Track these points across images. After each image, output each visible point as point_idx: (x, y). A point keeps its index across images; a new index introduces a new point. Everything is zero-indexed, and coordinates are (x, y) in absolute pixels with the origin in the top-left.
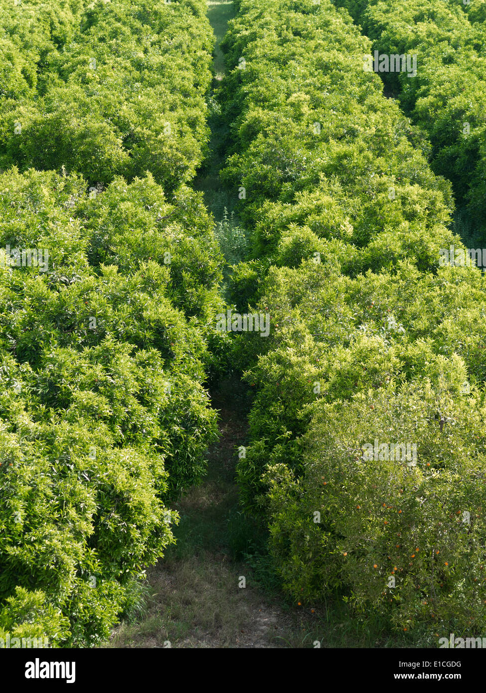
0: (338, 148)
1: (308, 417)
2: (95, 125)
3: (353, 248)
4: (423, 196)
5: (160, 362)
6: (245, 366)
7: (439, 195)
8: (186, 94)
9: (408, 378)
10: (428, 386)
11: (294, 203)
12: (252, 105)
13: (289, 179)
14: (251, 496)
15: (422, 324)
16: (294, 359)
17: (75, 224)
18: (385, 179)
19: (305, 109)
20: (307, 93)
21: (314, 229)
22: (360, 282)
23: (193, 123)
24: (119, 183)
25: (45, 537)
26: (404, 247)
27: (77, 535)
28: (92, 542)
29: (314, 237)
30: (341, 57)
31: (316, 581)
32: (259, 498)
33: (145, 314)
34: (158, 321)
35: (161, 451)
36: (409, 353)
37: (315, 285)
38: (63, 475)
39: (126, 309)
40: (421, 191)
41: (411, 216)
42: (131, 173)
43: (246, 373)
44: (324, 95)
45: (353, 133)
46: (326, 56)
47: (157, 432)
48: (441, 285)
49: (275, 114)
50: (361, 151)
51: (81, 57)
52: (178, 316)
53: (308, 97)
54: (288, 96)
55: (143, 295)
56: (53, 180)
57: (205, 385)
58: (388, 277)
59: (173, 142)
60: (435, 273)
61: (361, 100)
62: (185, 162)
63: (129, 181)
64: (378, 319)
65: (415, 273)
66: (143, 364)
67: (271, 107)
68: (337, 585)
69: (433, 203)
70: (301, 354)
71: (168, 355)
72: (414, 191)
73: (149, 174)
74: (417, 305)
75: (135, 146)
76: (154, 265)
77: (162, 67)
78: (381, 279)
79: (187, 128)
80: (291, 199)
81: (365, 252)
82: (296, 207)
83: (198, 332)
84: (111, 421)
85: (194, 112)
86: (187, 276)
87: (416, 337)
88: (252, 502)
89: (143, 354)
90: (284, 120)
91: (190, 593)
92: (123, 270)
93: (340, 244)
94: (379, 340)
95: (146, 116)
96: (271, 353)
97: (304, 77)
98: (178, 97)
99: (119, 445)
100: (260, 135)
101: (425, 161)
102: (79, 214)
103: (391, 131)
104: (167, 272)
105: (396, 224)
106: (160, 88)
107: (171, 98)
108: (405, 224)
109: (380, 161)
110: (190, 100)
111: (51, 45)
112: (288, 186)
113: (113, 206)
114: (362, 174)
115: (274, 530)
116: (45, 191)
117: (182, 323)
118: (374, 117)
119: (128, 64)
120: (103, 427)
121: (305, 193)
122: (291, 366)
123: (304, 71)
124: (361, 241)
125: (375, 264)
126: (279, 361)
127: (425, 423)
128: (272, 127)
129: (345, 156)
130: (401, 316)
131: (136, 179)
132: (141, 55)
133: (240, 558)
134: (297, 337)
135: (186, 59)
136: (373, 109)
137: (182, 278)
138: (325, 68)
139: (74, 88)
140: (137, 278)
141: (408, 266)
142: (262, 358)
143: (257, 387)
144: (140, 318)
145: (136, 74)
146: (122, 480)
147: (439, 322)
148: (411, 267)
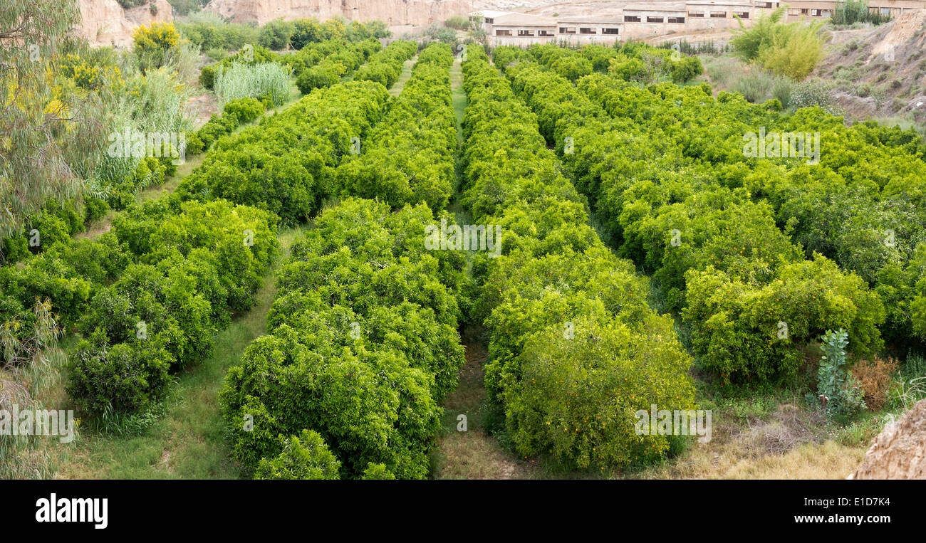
0: (526, 181)
1: (522, 344)
2: (394, 173)
3: (537, 241)
4: (572, 207)
5: (434, 315)
6: (484, 317)
7: (582, 205)
8: (443, 154)
9: (574, 315)
10: (585, 319)
11: (503, 216)
12: (475, 159)
13: (500, 202)
14: (494, 394)
15: (579, 283)
16: (512, 310)
17: (385, 232)
18: (551, 198)
19: (504, 160)
20: (506, 149)
21: (515, 231)
22: (543, 261)
23: (447, 171)
24: (407, 207)
25: (372, 420)
26: (566, 238)
27: (389, 420)
28: (397, 425)
29: (516, 236)
30: (521, 127)
31: (534, 442)
32: (499, 395)
33: (425, 287)
34: (432, 291)
35: (433, 371)
36: (574, 301)
37: (519, 266)
38: (381, 383)
39: (415, 284)
40: (572, 204)
41: (567, 220)
42: (414, 202)
43: (486, 320)
44: (514, 150)
45: (531, 172)
46: (513, 126)
47: (431, 358)
48: (587, 259)
49: (489, 164)
50: (537, 182)
51: (385, 131)
52: (442, 287)
53: (505, 152)
54: (494, 152)
55: (423, 276)
56: (372, 205)
57: (458, 330)
58: (558, 256)
59: (436, 182)
60: (582, 252)
61: (535, 152)
62: (444, 195)
63: (413, 205)
64: (555, 282)
65: (572, 253)
66: (424, 317)
67: (485, 160)
68: (545, 444)
69: (578, 211)
70: (514, 306)
71: (437, 312)
72: (568, 204)
73: (425, 202)
74: (575, 272)
75: (416, 185)
76: (429, 256)
77: (430, 137)
78: (554, 258)
79: (444, 174)
80: (501, 214)
81: (545, 242)
82: (504, 219)
83: (453, 297)
84: (407, 351)
85: (448, 165)
86: (447, 264)
87: (576, 292)
88: (494, 398)
89: (424, 311)
90: (493, 167)
91: (465, 458)
92: (413, 260)
93: (530, 238)
94: (557, 294)
95: (422, 166)
96: (498, 308)
97: (502, 140)
98: (439, 156)
99: (411, 366)
100: (481, 177)
101: (572, 186)
102: (387, 226)
103: (553, 169)
104: (437, 261)
105: (559, 225)
106: (429, 150)
107: (435, 156)
108: (564, 224)
109: (548, 188)
110: (445, 157)
111: (367, 123)
112: (499, 207)
113: (406, 221)
114: (539, 196)
115: (509, 414)
116: (368, 212)
117: (444, 292)
118: (542, 162)
119: (411, 135)
120: (403, 354)
121: (509, 209)
122: (510, 313)
123: (502, 136)
124: (541, 237)
125: (550, 250)
126: (503, 311)
127: (586, 341)
128: (487, 171)
129: (529, 186)
130: (567, 279)
131: (417, 205)
132: (418, 129)
133: (490, 434)
134: (513, 297)
135: (442, 132)
136: (542, 157)
137: (444, 266)
138: (514, 134)
139: (382, 150)
140: (420, 265)
141: (568, 249)
142: (494, 311)
143: (492, 328)
144: (422, 289)
145: (415, 141)
146: (413, 387)
147: (587, 281)
148: (570, 250)
